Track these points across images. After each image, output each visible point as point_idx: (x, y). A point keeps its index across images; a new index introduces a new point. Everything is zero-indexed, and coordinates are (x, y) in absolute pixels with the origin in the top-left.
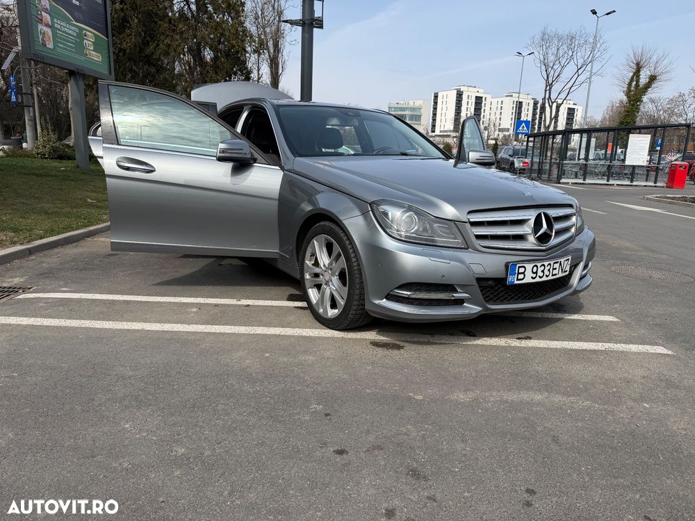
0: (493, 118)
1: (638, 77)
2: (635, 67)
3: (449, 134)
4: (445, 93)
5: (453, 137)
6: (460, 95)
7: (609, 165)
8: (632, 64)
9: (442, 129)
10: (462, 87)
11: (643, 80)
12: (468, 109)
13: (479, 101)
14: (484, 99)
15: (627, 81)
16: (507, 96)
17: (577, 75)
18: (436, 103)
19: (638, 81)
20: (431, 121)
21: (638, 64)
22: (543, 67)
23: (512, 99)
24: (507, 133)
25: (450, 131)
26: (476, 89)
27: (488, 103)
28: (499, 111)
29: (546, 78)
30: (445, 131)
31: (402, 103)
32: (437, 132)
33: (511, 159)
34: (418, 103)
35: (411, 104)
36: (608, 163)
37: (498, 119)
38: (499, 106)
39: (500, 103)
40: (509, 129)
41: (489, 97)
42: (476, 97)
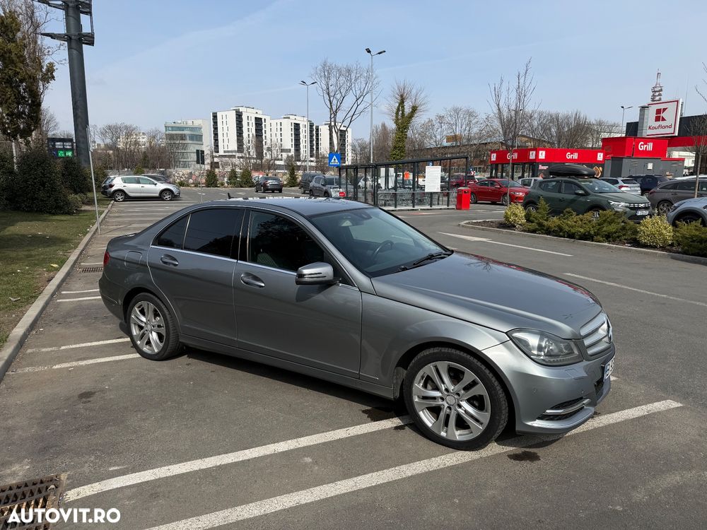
0: (274, 138)
1: (403, 107)
2: (399, 98)
3: (234, 154)
4: (224, 114)
5: (239, 157)
6: (239, 116)
7: (413, 194)
8: (397, 96)
9: (226, 149)
10: (240, 108)
11: (408, 110)
12: (249, 130)
13: (259, 122)
14: (263, 120)
15: (395, 110)
16: (284, 118)
17: (356, 105)
18: (215, 123)
19: (403, 111)
20: (213, 141)
21: (402, 96)
22: (326, 96)
23: (290, 121)
24: (290, 154)
25: (235, 151)
26: (254, 111)
27: (268, 123)
28: (279, 132)
29: (329, 106)
30: (228, 152)
31: (180, 122)
32: (221, 153)
33: (324, 188)
34: (197, 123)
35: (190, 123)
36: (412, 191)
37: (279, 141)
38: (279, 127)
39: (279, 124)
40: (290, 150)
41: (268, 118)
42: (256, 118)
